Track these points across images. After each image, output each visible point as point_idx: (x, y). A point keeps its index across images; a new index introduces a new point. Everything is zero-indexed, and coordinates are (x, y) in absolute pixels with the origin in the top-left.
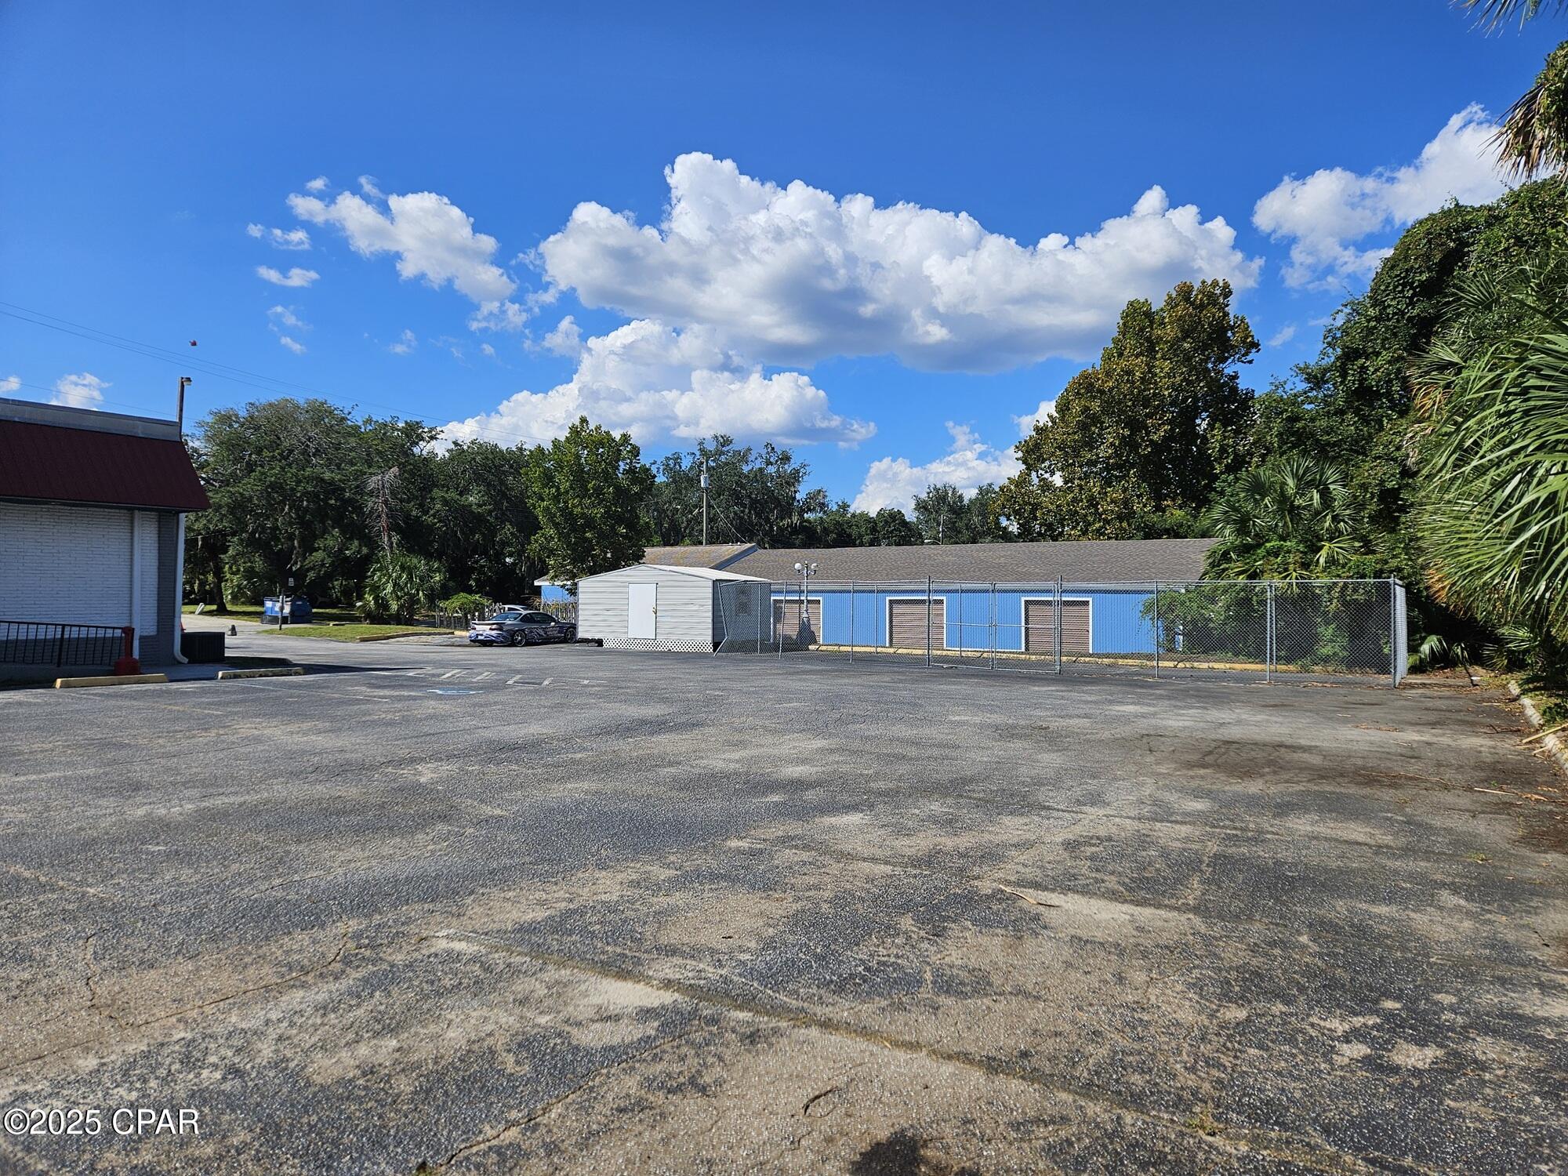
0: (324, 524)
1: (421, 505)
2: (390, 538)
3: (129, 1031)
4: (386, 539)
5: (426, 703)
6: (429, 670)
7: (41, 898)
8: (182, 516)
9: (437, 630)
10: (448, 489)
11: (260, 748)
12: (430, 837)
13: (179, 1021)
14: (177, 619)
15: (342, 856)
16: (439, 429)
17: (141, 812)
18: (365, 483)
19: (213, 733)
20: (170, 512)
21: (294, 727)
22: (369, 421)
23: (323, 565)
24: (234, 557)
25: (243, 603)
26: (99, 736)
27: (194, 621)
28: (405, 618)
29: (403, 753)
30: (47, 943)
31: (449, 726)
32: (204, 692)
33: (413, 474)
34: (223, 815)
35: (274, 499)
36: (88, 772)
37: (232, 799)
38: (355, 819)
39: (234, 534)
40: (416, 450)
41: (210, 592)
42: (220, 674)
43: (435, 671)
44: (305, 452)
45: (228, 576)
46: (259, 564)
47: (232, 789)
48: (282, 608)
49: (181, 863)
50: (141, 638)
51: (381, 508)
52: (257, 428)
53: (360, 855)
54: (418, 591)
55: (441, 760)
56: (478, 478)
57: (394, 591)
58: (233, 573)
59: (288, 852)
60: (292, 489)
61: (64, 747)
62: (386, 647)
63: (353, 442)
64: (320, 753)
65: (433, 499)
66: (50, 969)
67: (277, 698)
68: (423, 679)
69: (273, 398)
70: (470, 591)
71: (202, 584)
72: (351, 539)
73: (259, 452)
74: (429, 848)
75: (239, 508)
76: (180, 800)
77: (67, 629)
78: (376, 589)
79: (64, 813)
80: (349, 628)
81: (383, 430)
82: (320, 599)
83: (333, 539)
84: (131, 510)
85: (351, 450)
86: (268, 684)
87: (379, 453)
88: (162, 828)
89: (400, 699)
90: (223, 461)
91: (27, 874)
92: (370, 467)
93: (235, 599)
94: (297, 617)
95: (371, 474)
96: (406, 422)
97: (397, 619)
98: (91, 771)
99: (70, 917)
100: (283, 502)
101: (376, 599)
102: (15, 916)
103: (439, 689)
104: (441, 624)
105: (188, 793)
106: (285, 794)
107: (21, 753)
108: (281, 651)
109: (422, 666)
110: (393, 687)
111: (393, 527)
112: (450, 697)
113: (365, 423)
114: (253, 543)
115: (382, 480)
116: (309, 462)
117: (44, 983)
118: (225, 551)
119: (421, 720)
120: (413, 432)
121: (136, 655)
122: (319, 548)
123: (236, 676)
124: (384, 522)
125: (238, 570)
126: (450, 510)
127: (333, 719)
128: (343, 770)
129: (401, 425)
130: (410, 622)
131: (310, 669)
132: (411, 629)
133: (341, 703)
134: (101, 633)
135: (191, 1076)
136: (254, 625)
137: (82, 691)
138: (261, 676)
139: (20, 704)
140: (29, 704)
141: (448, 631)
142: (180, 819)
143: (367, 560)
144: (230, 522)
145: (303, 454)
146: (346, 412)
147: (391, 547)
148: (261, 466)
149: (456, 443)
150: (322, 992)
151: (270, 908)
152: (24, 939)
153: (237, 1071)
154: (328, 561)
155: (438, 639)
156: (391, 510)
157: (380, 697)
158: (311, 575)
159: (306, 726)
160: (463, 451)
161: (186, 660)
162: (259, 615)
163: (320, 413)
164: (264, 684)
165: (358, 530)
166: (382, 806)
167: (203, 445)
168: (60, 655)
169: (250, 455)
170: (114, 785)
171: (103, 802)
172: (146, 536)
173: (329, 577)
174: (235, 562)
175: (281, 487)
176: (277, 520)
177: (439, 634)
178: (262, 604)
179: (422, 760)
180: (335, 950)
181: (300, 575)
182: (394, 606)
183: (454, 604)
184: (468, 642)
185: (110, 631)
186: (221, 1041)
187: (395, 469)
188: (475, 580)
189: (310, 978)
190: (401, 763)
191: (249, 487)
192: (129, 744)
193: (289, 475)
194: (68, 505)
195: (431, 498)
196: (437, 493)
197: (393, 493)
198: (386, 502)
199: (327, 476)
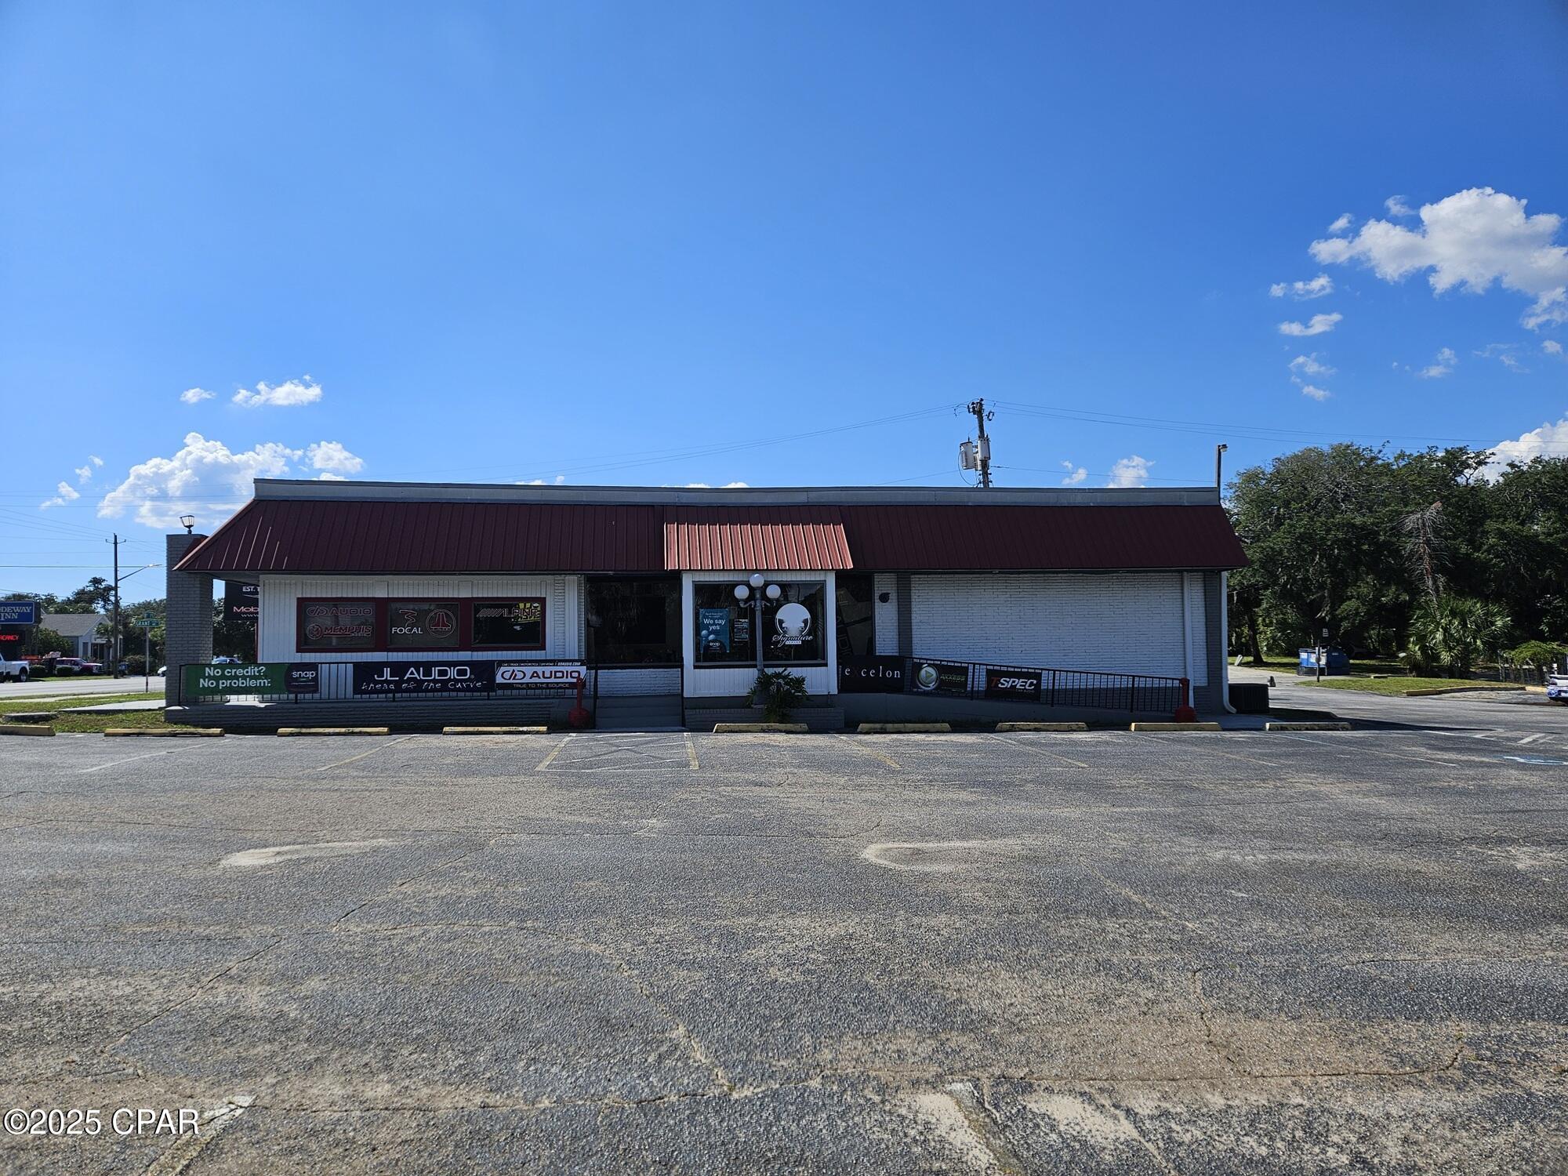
0: (1357, 571)
1: (1471, 542)
2: (1435, 581)
3: (1247, 1079)
4: (1430, 583)
5: (1505, 772)
6: (1500, 731)
7: (1150, 923)
8: (1225, 574)
9: (1503, 685)
10: (1506, 519)
11: (1320, 805)
12: (1547, 940)
13: (1294, 1083)
14: (1224, 671)
15: (1436, 943)
16: (1488, 452)
17: (1219, 855)
18: (1402, 524)
19: (1271, 784)
20: (1212, 571)
21: (1351, 786)
22: (1402, 456)
23: (1357, 614)
24: (1267, 610)
25: (1278, 655)
26: (1173, 778)
27: (1237, 673)
28: (1460, 671)
29: (1487, 829)
30: (1162, 966)
31: (1542, 803)
32: (1255, 742)
33: (1459, 507)
34: (1295, 871)
35: (1304, 550)
36: (1168, 810)
37: (1301, 856)
38: (1445, 902)
39: (1266, 588)
40: (1461, 480)
41: (1246, 645)
42: (1268, 725)
43: (1509, 734)
44: (1333, 500)
45: (1262, 628)
46: (1291, 616)
47: (1300, 845)
48: (1318, 660)
49: (1265, 915)
50: (1195, 688)
51: (1423, 549)
52: (1284, 482)
53: (1457, 944)
54: (1475, 638)
55: (1539, 844)
56: (1545, 502)
57: (1444, 640)
58: (1267, 626)
59: (1372, 926)
60: (1322, 539)
61: (1146, 784)
62: (1440, 703)
63: (1385, 481)
64: (1387, 819)
65: (1485, 533)
66: (1168, 994)
67: (1328, 753)
68: (1496, 744)
69: (1297, 449)
70: (1541, 638)
71: (1239, 637)
72: (1388, 584)
73: (1287, 504)
74: (1548, 953)
75: (1270, 561)
76: (1251, 848)
77: (1136, 679)
78: (1422, 639)
79: (1155, 846)
80: (1392, 680)
81: (1418, 465)
82: (1356, 650)
83: (1366, 586)
84: (1181, 572)
85: (1383, 490)
86: (1317, 737)
87: (1416, 489)
88: (1241, 875)
89: (1471, 764)
90: (1253, 518)
91: (1135, 898)
92: (1406, 506)
93: (1270, 649)
94: (1333, 668)
95: (1408, 513)
96: (1447, 451)
97: (1450, 672)
98: (1171, 810)
99: (1176, 947)
100: (1313, 553)
101: (1423, 649)
102: (1133, 936)
103: (1519, 756)
104: (1507, 678)
105: (1259, 843)
106: (1355, 859)
107: (1114, 787)
108: (1323, 704)
109: (1490, 727)
110: (1459, 750)
111: (1437, 569)
112: (1536, 768)
113: (1396, 459)
114: (1285, 595)
115: (1422, 518)
116: (1337, 508)
117: (1166, 1006)
118: (1259, 605)
119: (1503, 793)
120: (1455, 460)
121: (1191, 704)
122: (1352, 597)
123: (1283, 728)
124: (1426, 564)
125: (1271, 622)
126: (1509, 543)
127: (1394, 781)
128: (1416, 840)
129: (1440, 454)
130: (1465, 674)
131: (1357, 724)
132: (1468, 683)
133: (1400, 764)
134: (1163, 683)
135: (1317, 1150)
136: (1290, 676)
137: (1152, 734)
138: (1307, 729)
139: (1107, 743)
140: (1115, 744)
141: (1516, 686)
142: (1256, 868)
143: (1409, 606)
144: (1262, 576)
145: (1331, 502)
146: (1376, 450)
147: (1437, 590)
148: (1289, 518)
149: (1512, 465)
150: (1446, 1101)
151: (1366, 985)
152: (1143, 959)
153: (1364, 1162)
154: (1362, 610)
155: (1504, 695)
156: (1434, 549)
157: (1445, 761)
158: (1345, 624)
159: (1365, 786)
160: (1523, 473)
161: (1234, 710)
162: (1295, 666)
163: (1346, 456)
164: (1311, 738)
165: (1398, 574)
166: (1474, 890)
167: (1232, 506)
168: (1132, 701)
169: (1279, 509)
170: (1192, 825)
171: (1185, 840)
172: (1194, 595)
173: (1365, 626)
174: (1268, 616)
175: (1311, 537)
176: (1308, 571)
177: (1506, 689)
178: (1298, 656)
179: (1514, 841)
180: (1450, 1053)
181: (1334, 624)
182: (1446, 657)
183: (1523, 655)
184: (1546, 699)
185: (1169, 681)
186: (1342, 1121)
187: (1437, 505)
188: (1547, 624)
189: (1426, 1078)
190: (1486, 841)
191: (1280, 540)
192: (1198, 788)
193: (1318, 524)
194: (1131, 572)
195: (1483, 532)
196: (1491, 525)
197: (1437, 532)
198: (1428, 542)
199: (1358, 521)
